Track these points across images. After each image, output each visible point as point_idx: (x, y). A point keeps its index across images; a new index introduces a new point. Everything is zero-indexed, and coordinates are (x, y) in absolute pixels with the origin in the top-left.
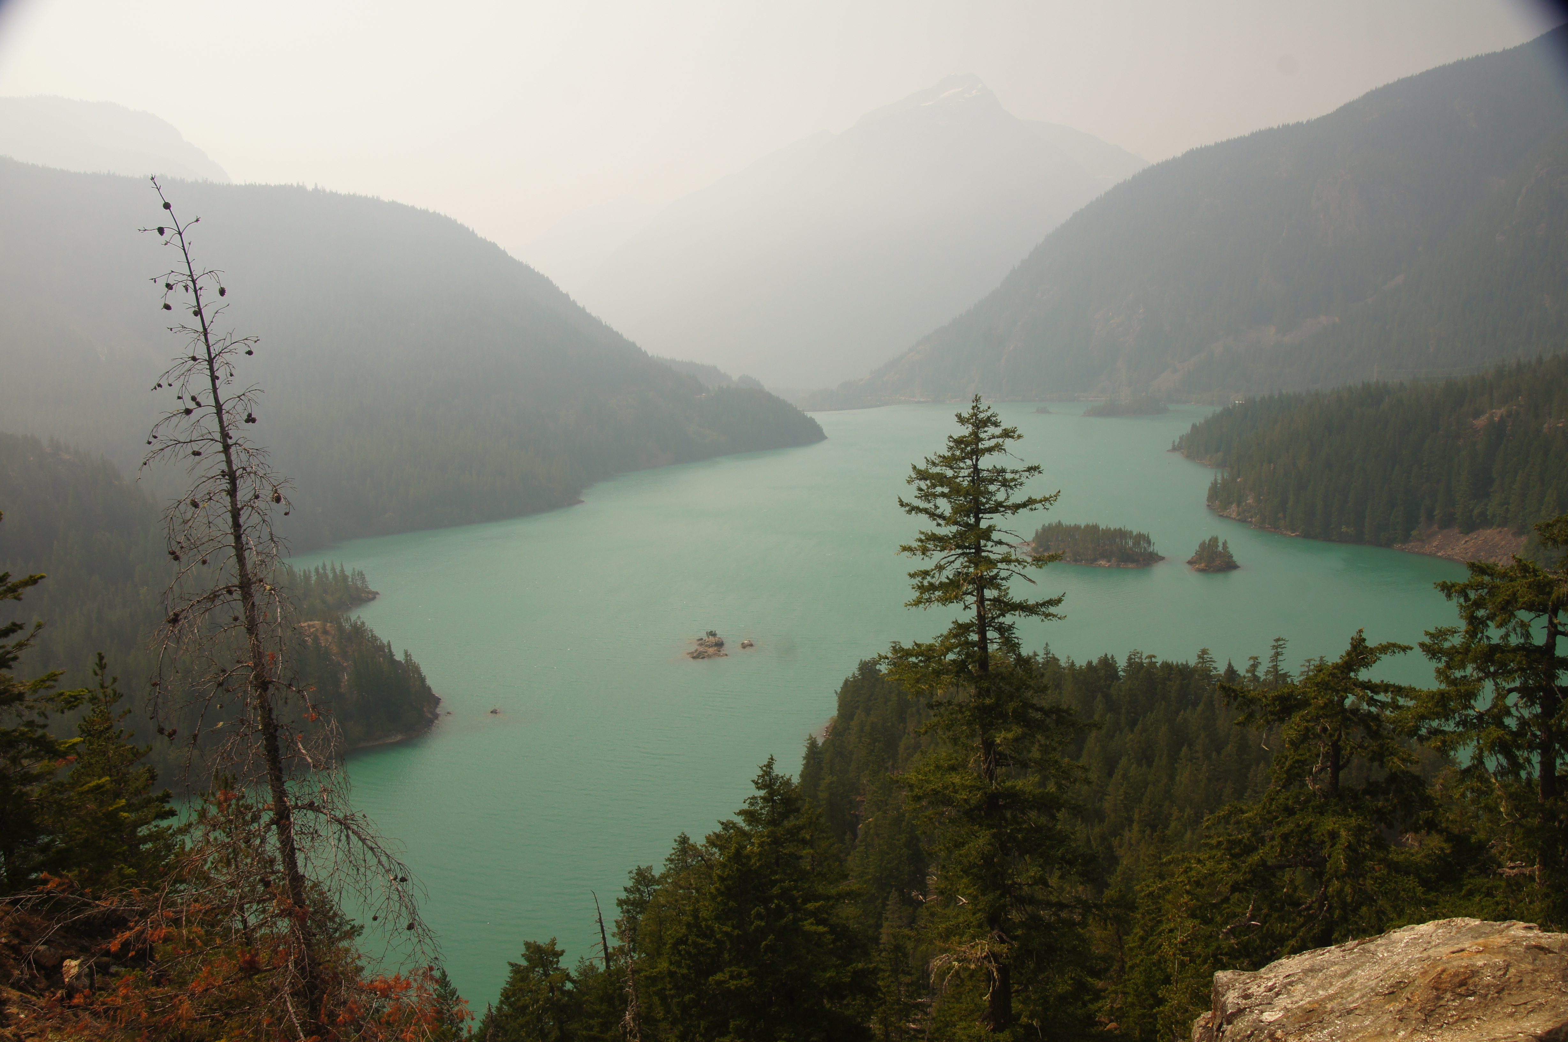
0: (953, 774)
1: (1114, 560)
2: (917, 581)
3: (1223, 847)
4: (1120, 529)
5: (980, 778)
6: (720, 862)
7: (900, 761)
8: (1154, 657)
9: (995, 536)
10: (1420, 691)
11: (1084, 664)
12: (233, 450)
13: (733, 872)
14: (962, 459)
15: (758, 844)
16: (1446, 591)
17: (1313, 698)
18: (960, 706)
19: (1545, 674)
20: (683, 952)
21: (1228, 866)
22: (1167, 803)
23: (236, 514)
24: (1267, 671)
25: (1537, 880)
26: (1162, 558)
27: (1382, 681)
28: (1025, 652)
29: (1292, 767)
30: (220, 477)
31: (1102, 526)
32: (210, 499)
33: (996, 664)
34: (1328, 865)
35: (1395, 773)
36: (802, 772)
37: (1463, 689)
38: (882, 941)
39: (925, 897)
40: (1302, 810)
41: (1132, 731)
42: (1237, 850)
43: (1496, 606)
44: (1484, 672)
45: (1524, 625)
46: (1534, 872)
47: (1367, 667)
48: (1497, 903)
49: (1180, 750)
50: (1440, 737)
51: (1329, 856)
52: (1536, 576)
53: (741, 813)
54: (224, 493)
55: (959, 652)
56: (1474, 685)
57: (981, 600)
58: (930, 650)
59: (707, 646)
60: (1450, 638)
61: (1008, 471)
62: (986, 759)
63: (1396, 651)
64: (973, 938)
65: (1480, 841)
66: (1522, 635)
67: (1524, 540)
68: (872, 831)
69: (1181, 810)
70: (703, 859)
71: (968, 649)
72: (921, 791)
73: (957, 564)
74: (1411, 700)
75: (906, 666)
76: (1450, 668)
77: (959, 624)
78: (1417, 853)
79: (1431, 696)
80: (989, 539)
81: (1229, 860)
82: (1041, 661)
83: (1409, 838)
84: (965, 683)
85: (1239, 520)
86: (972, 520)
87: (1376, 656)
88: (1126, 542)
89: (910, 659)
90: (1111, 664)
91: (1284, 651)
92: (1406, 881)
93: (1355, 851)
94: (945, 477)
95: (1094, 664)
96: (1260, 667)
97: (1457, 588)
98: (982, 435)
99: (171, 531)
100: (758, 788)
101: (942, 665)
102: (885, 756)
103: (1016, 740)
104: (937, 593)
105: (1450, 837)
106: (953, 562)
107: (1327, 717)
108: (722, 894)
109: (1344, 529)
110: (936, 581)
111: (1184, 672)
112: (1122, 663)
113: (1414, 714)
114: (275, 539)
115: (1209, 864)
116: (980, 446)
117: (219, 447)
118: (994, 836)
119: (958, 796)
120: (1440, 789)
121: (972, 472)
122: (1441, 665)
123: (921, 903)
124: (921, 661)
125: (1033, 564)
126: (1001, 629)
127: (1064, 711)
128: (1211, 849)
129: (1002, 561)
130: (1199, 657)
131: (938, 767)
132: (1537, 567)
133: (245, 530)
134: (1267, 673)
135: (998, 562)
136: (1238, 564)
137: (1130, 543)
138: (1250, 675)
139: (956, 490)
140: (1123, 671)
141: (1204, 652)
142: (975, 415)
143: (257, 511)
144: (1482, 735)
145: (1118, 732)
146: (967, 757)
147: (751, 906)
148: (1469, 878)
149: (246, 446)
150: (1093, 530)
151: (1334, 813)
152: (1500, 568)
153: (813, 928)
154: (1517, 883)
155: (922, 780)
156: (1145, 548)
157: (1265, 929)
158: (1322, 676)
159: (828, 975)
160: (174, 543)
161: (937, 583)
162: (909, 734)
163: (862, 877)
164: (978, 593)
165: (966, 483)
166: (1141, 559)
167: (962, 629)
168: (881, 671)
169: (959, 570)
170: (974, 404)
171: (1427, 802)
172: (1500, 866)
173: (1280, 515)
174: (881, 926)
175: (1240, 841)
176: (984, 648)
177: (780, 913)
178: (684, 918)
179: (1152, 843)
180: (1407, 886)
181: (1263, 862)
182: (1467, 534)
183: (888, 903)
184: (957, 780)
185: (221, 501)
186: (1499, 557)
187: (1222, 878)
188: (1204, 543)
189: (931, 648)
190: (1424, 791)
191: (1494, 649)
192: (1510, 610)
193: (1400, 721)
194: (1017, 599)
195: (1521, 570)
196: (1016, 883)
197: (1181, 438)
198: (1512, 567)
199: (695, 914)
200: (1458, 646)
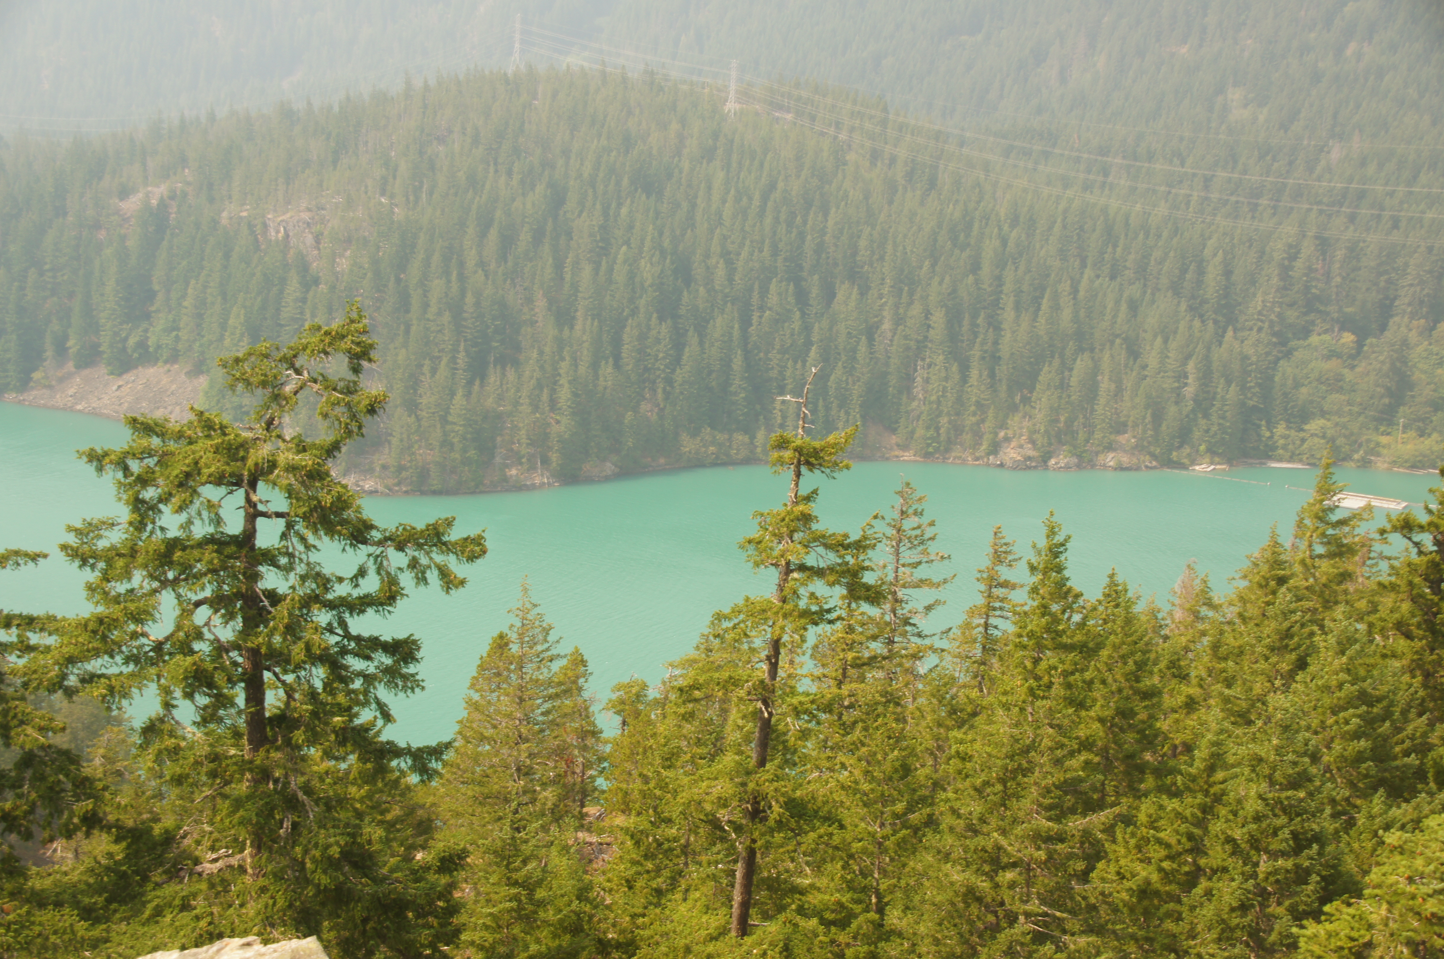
10: (64, 619)
16: (95, 464)
19: (244, 574)
25: (250, 871)
35: (31, 751)
37: (130, 609)
43: (171, 482)
44: (160, 581)
45: (211, 506)
46: (244, 860)
48: (198, 918)
52: (225, 434)
56: (146, 601)
60: (106, 534)
63: (20, 562)
65: (167, 831)
66: (211, 521)
67: (203, 382)
74: (50, 635)
76: (108, 581)
78: (74, 869)
79: (82, 625)
83: (59, 848)
92: (57, 918)
97: (113, 457)
105: (122, 833)
113: (57, 656)
120: (102, 764)
122: (95, 577)
132: (225, 422)
144: (165, 672)
148: (154, 889)
152: (173, 426)
154: (223, 880)
171: (83, 787)
172: (197, 861)
180: (61, 924)
182: (120, 375)
186: (170, 408)
190: (79, 770)
191: (173, 544)
192: (191, 487)
193: (35, 672)
195: (203, 427)
198: (191, 423)
200: (119, 545)
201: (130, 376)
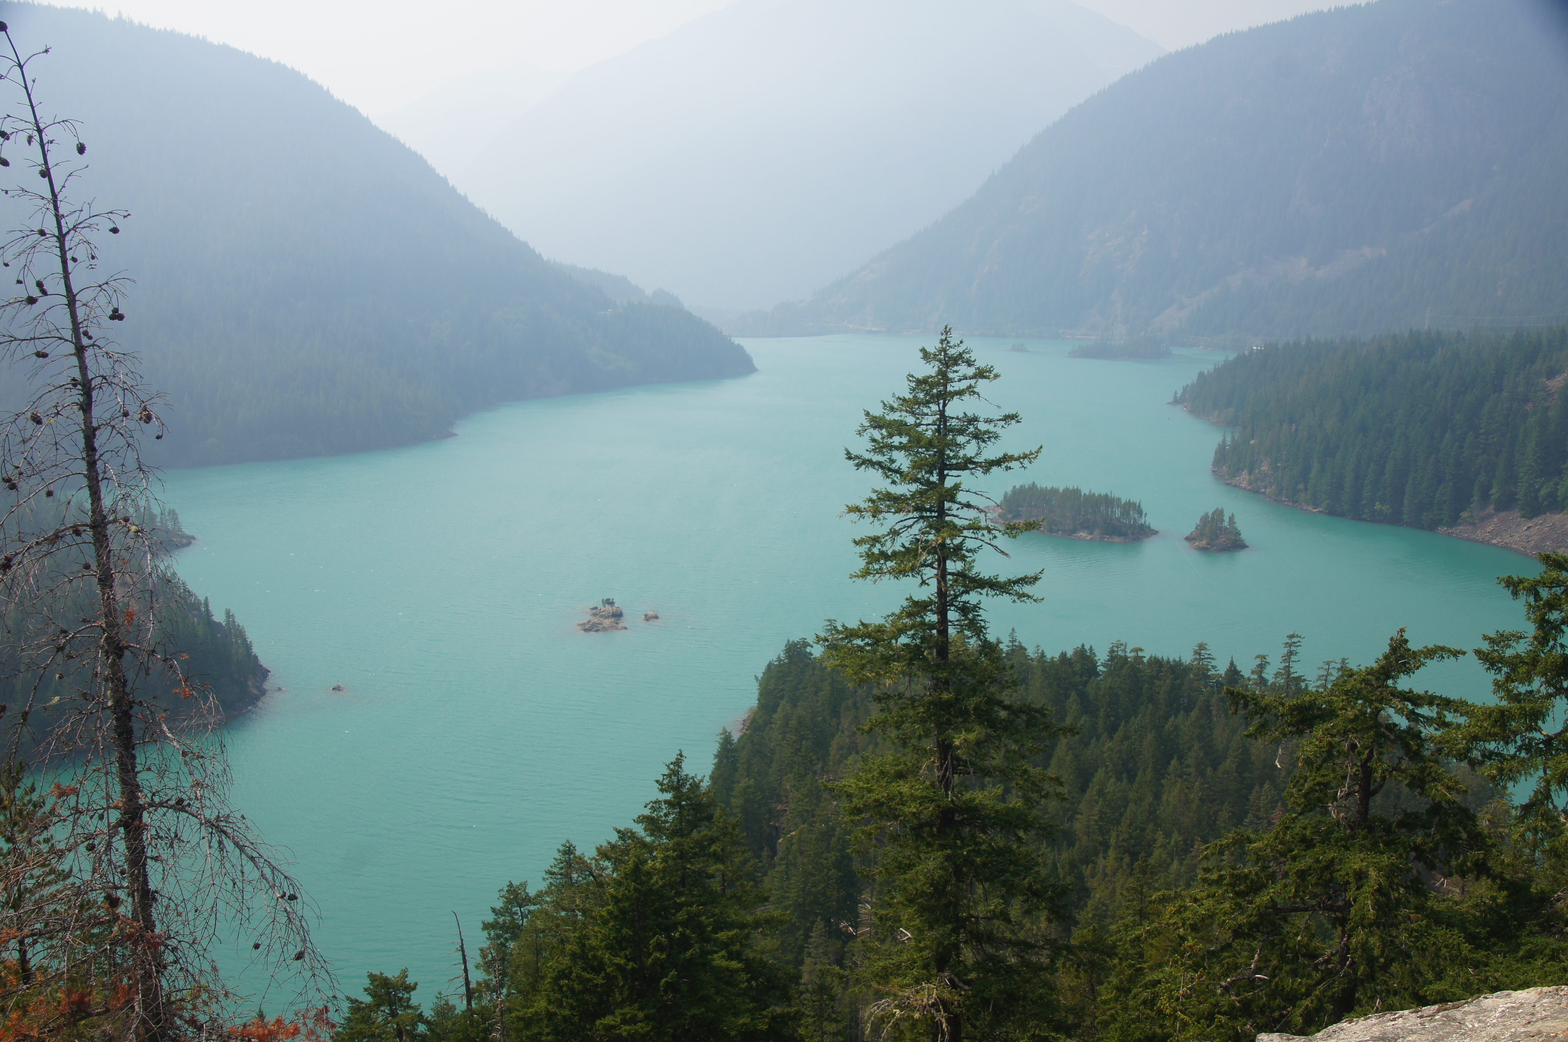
0: (901, 782)
1: (1097, 532)
2: (865, 548)
3: (1225, 882)
4: (1106, 495)
5: (934, 788)
6: (615, 879)
7: (831, 763)
8: (1141, 650)
9: (961, 497)
10: (1473, 705)
11: (1057, 655)
12: (89, 354)
13: (629, 891)
14: (927, 403)
15: (662, 858)
16: (1511, 588)
17: (1341, 709)
18: (913, 700)
20: (565, 989)
21: (1231, 907)
22: (1151, 826)
23: (90, 434)
24: (1278, 673)
26: (1155, 533)
27: (1426, 692)
28: (991, 638)
29: (1311, 790)
30: (70, 386)
31: (1085, 491)
32: (58, 413)
33: (957, 651)
34: (1353, 911)
35: (1440, 802)
36: (713, 773)
37: (1528, 706)
38: (803, 981)
39: (856, 928)
40: (1323, 842)
41: (1112, 738)
42: (1242, 887)
44: (1555, 688)
47: (1408, 673)
49: (1168, 763)
50: (1495, 763)
51: (1355, 901)
53: (642, 819)
54: (76, 407)
55: (914, 635)
56: (1541, 702)
57: (943, 574)
58: (879, 631)
59: (602, 616)
60: (1514, 644)
61: (981, 419)
62: (942, 765)
63: (1445, 656)
64: (917, 981)
65: (1542, 892)
68: (794, 847)
69: (1168, 835)
70: (591, 874)
71: (924, 631)
72: (862, 802)
73: (915, 530)
74: (1462, 716)
75: (849, 649)
76: (1512, 681)
77: (914, 602)
78: (1461, 902)
79: (1488, 713)
80: (953, 500)
81: (1232, 899)
82: (1005, 649)
84: (919, 673)
85: (1250, 490)
86: (934, 478)
87: (1419, 660)
88: (1112, 512)
89: (855, 642)
90: (1089, 657)
91: (1298, 649)
92: (1449, 935)
93: (1386, 895)
94: (906, 424)
95: (1068, 655)
96: (1268, 667)
97: (1526, 584)
98: (951, 375)
99: (6, 451)
100: (662, 790)
101: (892, 650)
102: (814, 757)
103: (978, 743)
104: (889, 564)
105: (1504, 885)
106: (910, 527)
107: (1357, 731)
108: (616, 918)
109: (1378, 506)
110: (889, 548)
111: (1176, 670)
112: (1102, 656)
113: (1465, 733)
114: (144, 468)
115: (1208, 903)
116: (949, 388)
117: (71, 348)
118: (948, 858)
119: (906, 809)
120: (1489, 826)
121: (938, 419)
122: (1501, 677)
123: (851, 937)
124: (867, 644)
125: (1006, 533)
126: (965, 610)
127: (1036, 711)
128: (1210, 885)
129: (969, 528)
130: (1196, 653)
131: (882, 773)
133: (101, 455)
134: (1277, 675)
135: (964, 529)
136: (1247, 543)
137: (1118, 513)
138: (1255, 677)
139: (916, 441)
140: (1103, 665)
141: (1202, 647)
142: (945, 350)
143: (119, 432)
144: (1550, 763)
145: (1094, 739)
146: (918, 762)
147: (651, 934)
148: (1528, 935)
149: (108, 348)
150: (1073, 494)
151: (1362, 848)
153: (724, 963)
155: (863, 788)
156: (1135, 520)
157: (1273, 984)
158: (1353, 682)
159: (741, 1021)
160: (9, 467)
161: (889, 553)
162: (843, 732)
163: (781, 902)
164: (939, 565)
165: (929, 434)
166: (1129, 532)
167: (918, 607)
168: (812, 654)
169: (918, 537)
170: (943, 337)
171: (1477, 839)
173: (1301, 486)
174: (802, 962)
175: (1246, 876)
176: (943, 632)
177: (685, 943)
178: (568, 947)
179: (1131, 874)
180: (1451, 941)
181: (1273, 903)
182: (1531, 518)
183: (811, 934)
184: (905, 789)
185: (73, 416)
187: (1224, 921)
188: (1206, 516)
189: (880, 629)
190: (1472, 825)
193: (1448, 742)
194: (985, 574)
196: (972, 916)
197: (1184, 389)
199: (582, 940)
200: (1523, 654)
201: (1538, 520)
